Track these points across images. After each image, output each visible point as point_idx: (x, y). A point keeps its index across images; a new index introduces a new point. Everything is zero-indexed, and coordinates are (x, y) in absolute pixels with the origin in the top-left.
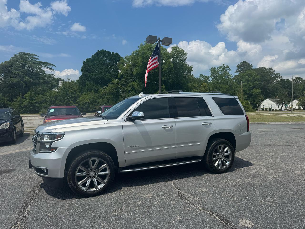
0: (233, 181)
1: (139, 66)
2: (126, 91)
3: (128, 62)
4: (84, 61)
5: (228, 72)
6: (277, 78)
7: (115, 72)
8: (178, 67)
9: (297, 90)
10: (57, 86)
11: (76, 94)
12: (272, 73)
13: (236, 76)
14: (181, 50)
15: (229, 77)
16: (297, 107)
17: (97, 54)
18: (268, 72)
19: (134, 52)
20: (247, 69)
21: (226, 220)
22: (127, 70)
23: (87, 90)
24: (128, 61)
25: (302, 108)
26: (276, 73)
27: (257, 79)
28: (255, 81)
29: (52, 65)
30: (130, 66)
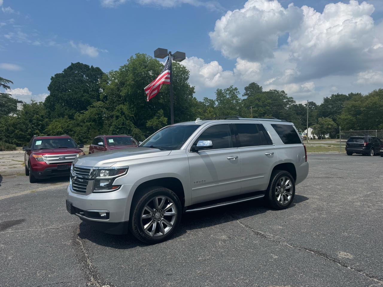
0: (301, 216)
1: (129, 85)
2: (112, 117)
3: (113, 80)
4: (52, 77)
5: (236, 95)
6: (290, 103)
7: (96, 92)
8: (179, 88)
9: (311, 117)
10: (15, 110)
11: (43, 121)
12: (284, 97)
13: (244, 100)
14: (182, 66)
15: (237, 101)
16: (312, 136)
17: (70, 68)
18: (279, 96)
19: (123, 67)
20: (257, 92)
21: (324, 254)
22: (112, 90)
23: (56, 115)
24: (113, 78)
25: (316, 137)
26: (288, 96)
27: (268, 103)
28: (265, 106)
29: (8, 81)
30: (117, 84)
